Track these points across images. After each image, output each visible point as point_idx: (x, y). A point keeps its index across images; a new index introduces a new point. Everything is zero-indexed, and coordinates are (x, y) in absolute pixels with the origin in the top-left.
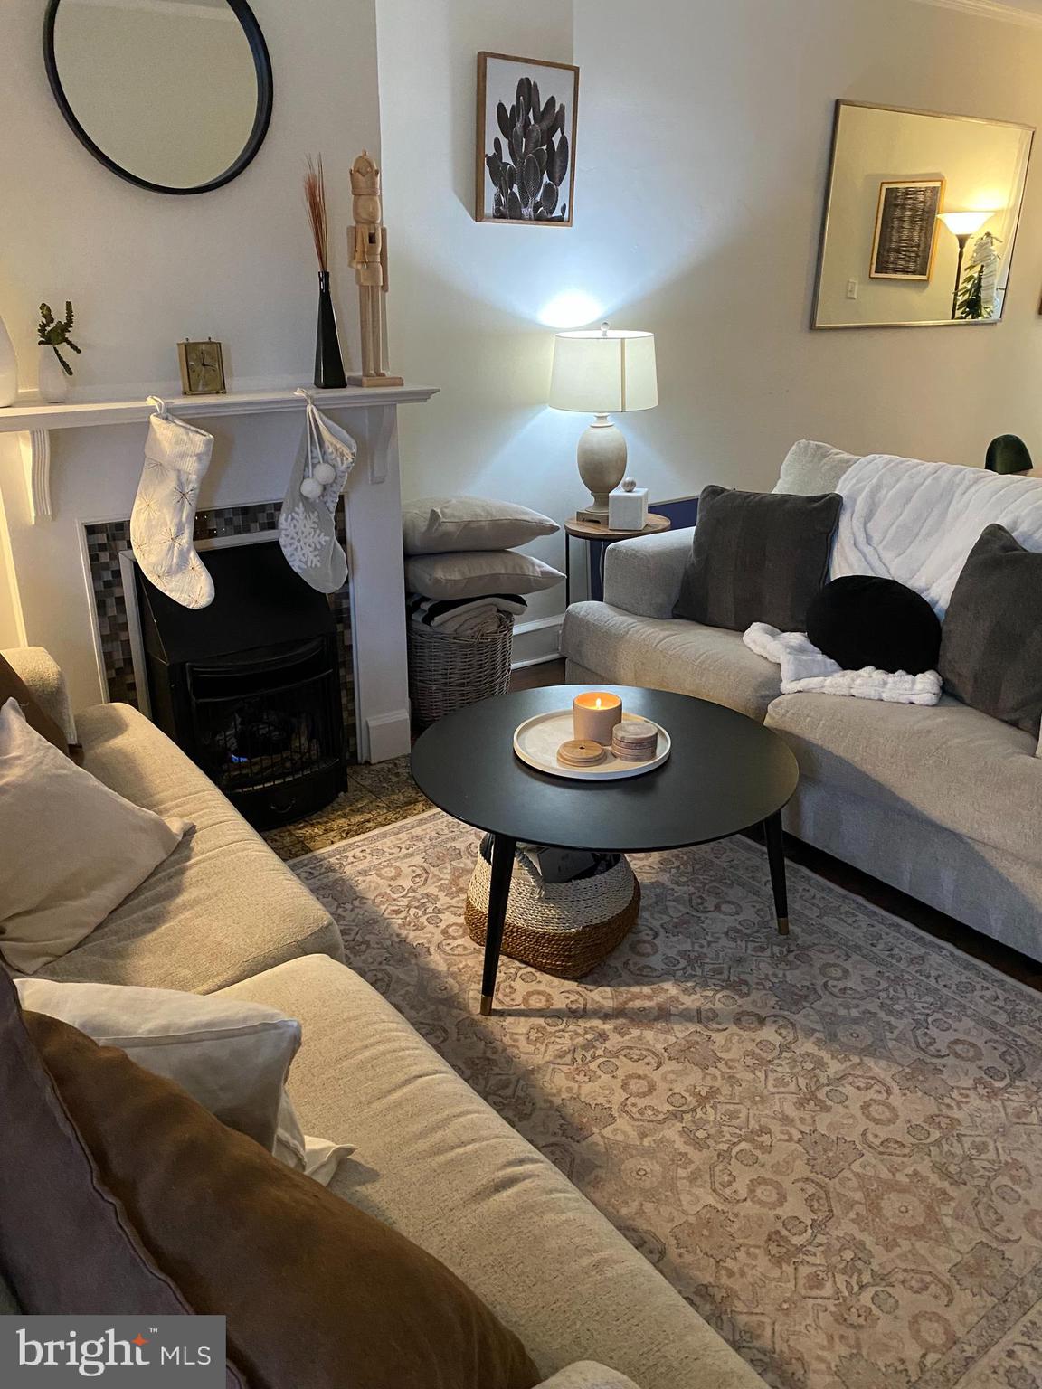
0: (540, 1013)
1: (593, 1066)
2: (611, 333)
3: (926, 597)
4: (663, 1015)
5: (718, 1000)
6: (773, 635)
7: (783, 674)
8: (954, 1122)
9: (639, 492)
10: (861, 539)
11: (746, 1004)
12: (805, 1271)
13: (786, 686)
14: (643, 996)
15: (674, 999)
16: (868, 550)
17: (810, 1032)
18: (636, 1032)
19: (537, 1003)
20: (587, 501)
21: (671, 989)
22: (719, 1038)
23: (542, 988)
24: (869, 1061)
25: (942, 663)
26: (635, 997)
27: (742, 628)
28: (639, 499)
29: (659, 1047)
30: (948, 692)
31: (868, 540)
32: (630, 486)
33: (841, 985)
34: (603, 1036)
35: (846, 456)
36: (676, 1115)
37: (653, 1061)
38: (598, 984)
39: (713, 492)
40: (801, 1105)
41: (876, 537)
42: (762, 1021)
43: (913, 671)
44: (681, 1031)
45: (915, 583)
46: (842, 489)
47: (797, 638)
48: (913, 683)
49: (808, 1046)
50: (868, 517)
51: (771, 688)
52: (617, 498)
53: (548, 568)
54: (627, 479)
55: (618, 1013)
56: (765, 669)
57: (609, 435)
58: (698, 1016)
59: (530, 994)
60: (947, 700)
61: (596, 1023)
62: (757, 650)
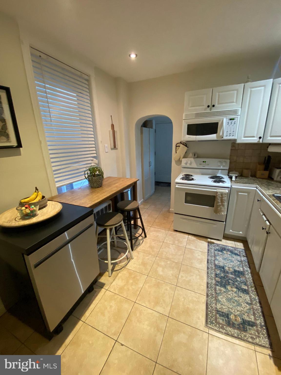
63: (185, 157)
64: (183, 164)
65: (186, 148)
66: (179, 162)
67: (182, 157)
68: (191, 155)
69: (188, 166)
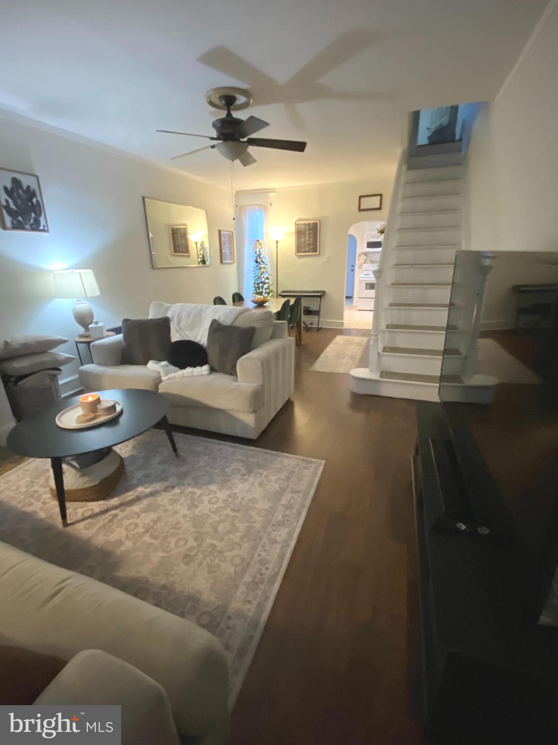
0: (90, 517)
1: (113, 527)
2: (75, 271)
3: (201, 344)
4: (138, 499)
5: (157, 486)
6: (157, 364)
7: (162, 374)
8: (235, 494)
9: (100, 325)
10: (178, 329)
11: (167, 484)
12: (197, 562)
13: (163, 378)
14: (130, 495)
15: (142, 492)
16: (181, 332)
17: (189, 485)
18: (128, 509)
19: (88, 514)
20: (82, 330)
21: (140, 489)
22: (159, 499)
23: (88, 508)
24: (209, 486)
25: (209, 362)
26: (127, 497)
27: (146, 363)
28: (101, 327)
29: (138, 510)
30: (212, 370)
31: (180, 329)
32: (97, 323)
33: (197, 466)
34: (116, 515)
35: (169, 305)
36: (147, 531)
37: (136, 516)
38: (112, 497)
39: (126, 321)
40: (189, 509)
41: (183, 328)
42: (173, 487)
43: (201, 365)
44: (145, 502)
45: (197, 340)
46: (169, 315)
47: (164, 363)
48: (202, 369)
49: (190, 489)
50: (179, 322)
51: (158, 381)
52: (92, 328)
53: (67, 355)
54: (95, 320)
55: (121, 505)
56: (155, 375)
57: (84, 306)
58: (152, 494)
59: (84, 512)
60: (213, 372)
61: (113, 512)
62: (152, 369)
63: (365, 263)
64: (364, 268)
65: (365, 257)
66: (361, 266)
67: (363, 262)
68: (368, 262)
69: (367, 269)
